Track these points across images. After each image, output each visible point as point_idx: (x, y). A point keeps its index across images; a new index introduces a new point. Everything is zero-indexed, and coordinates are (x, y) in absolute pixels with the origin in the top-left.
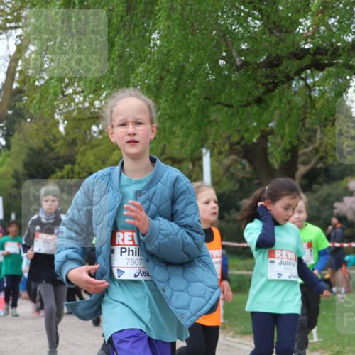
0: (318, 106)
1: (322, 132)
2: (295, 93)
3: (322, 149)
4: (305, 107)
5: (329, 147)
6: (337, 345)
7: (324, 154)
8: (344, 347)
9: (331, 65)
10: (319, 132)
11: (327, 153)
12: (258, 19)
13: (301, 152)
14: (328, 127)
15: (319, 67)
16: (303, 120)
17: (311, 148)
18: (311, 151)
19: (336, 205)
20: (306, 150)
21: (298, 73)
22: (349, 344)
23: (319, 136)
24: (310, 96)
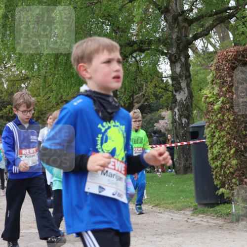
0: (143, 71)
1: (146, 86)
2: (130, 65)
3: (146, 95)
4: (136, 72)
5: (150, 94)
6: (157, 200)
7: (148, 97)
8: (161, 201)
9: (148, 49)
10: (144, 85)
11: (149, 97)
12: (109, 25)
13: (135, 97)
14: (149, 83)
15: (142, 50)
16: (135, 79)
17: (141, 94)
18: (141, 96)
19: (155, 124)
20: (137, 95)
21: (131, 54)
22: (163, 200)
23: (144, 88)
24: (138, 67)
